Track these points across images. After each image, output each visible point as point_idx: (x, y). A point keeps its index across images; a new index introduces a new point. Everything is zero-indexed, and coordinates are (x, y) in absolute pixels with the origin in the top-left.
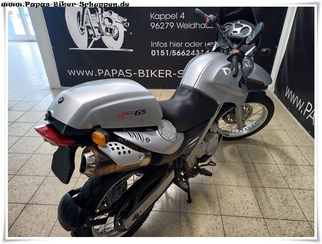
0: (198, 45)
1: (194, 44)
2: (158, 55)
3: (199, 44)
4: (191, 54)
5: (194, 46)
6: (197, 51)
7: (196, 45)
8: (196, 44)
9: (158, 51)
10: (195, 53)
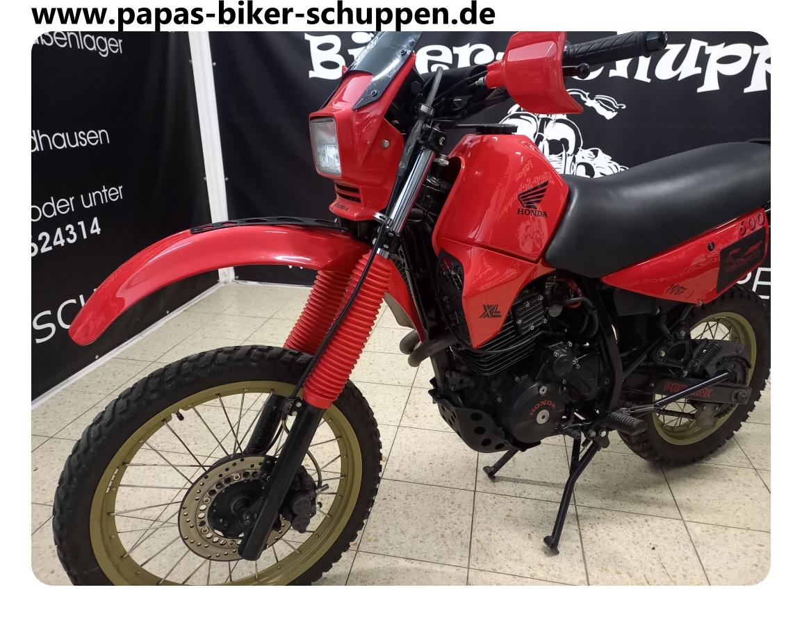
0: (66, 208)
1: (53, 205)
3: (65, 203)
4: (56, 243)
5: (55, 213)
6: (67, 229)
7: (61, 209)
8: (58, 207)
10: (65, 238)
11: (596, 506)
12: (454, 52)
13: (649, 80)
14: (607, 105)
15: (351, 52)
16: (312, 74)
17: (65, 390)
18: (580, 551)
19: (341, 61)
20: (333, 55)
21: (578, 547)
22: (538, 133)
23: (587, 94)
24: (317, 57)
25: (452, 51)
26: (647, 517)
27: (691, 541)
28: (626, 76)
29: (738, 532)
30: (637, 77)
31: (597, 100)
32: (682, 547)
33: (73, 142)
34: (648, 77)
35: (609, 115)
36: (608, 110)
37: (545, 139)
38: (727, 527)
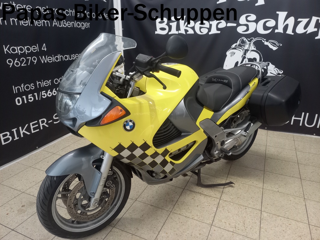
2: (26, 102)
9: (24, 97)
11: (228, 201)
12: (210, 23)
13: (293, 34)
14: (274, 44)
15: (171, 24)
16: (156, 33)
17: (62, 140)
18: (214, 214)
19: (167, 27)
20: (164, 25)
21: (214, 212)
22: (243, 55)
23: (265, 40)
24: (159, 26)
25: (209, 23)
26: (246, 207)
27: (261, 218)
28: (282, 32)
29: (282, 219)
30: (287, 33)
31: (269, 42)
32: (255, 219)
33: (70, 58)
34: (293, 32)
35: (275, 48)
36: (274, 46)
37: (246, 58)
38: (279, 216)
